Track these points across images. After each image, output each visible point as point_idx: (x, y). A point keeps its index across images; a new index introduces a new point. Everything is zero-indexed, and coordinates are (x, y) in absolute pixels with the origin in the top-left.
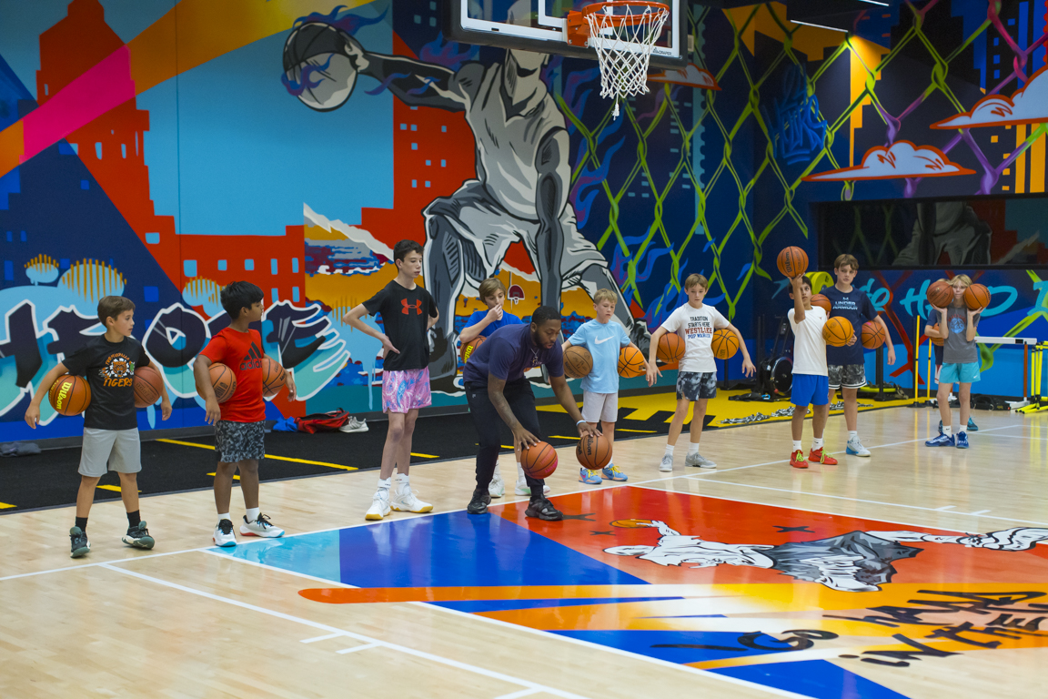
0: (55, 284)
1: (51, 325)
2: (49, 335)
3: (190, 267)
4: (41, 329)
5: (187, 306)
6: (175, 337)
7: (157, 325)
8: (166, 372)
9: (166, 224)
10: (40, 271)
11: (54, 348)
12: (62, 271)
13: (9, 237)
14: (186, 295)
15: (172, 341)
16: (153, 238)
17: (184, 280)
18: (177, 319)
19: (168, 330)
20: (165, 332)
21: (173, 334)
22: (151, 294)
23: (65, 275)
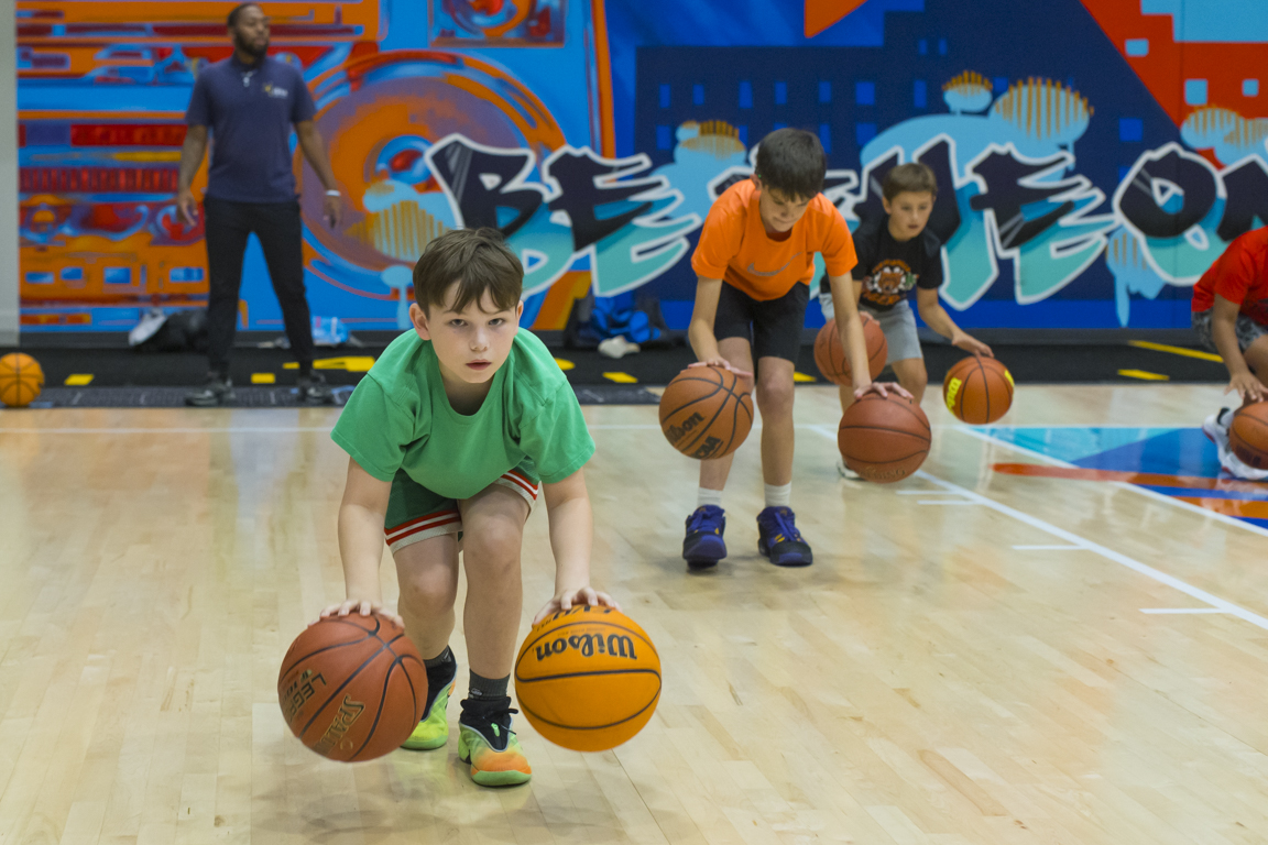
0: (985, 113)
1: (977, 170)
2: (973, 185)
3: (1196, 90)
4: (962, 174)
5: (1187, 148)
6: (1165, 194)
7: (1139, 176)
8: (1150, 244)
9: (1159, 28)
10: (964, 94)
11: (979, 203)
12: (996, 95)
13: (923, 47)
14: (1189, 132)
15: (1160, 200)
16: (1137, 48)
17: (1185, 110)
18: (1171, 168)
19: (1156, 183)
20: (1149, 185)
21: (1163, 190)
22: (1130, 129)
23: (1001, 101)
